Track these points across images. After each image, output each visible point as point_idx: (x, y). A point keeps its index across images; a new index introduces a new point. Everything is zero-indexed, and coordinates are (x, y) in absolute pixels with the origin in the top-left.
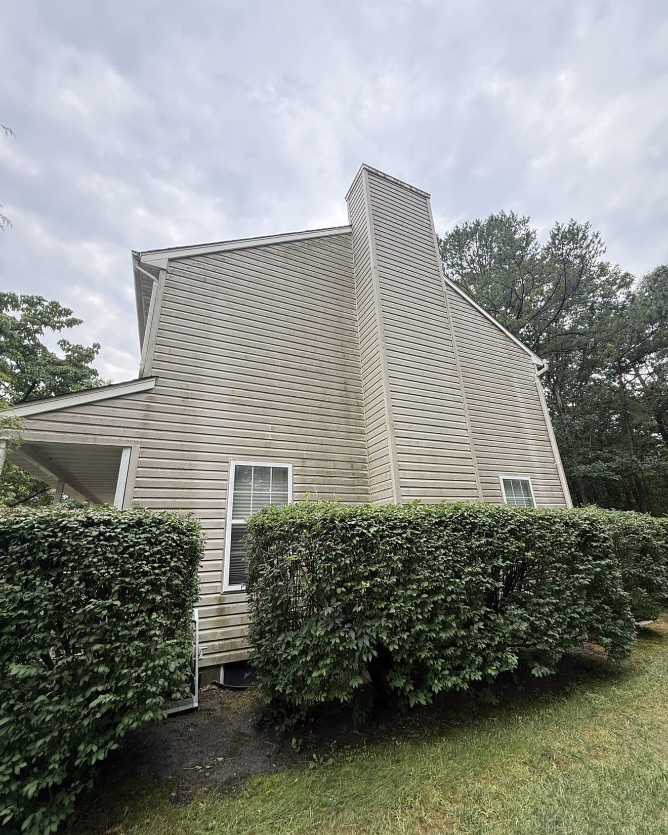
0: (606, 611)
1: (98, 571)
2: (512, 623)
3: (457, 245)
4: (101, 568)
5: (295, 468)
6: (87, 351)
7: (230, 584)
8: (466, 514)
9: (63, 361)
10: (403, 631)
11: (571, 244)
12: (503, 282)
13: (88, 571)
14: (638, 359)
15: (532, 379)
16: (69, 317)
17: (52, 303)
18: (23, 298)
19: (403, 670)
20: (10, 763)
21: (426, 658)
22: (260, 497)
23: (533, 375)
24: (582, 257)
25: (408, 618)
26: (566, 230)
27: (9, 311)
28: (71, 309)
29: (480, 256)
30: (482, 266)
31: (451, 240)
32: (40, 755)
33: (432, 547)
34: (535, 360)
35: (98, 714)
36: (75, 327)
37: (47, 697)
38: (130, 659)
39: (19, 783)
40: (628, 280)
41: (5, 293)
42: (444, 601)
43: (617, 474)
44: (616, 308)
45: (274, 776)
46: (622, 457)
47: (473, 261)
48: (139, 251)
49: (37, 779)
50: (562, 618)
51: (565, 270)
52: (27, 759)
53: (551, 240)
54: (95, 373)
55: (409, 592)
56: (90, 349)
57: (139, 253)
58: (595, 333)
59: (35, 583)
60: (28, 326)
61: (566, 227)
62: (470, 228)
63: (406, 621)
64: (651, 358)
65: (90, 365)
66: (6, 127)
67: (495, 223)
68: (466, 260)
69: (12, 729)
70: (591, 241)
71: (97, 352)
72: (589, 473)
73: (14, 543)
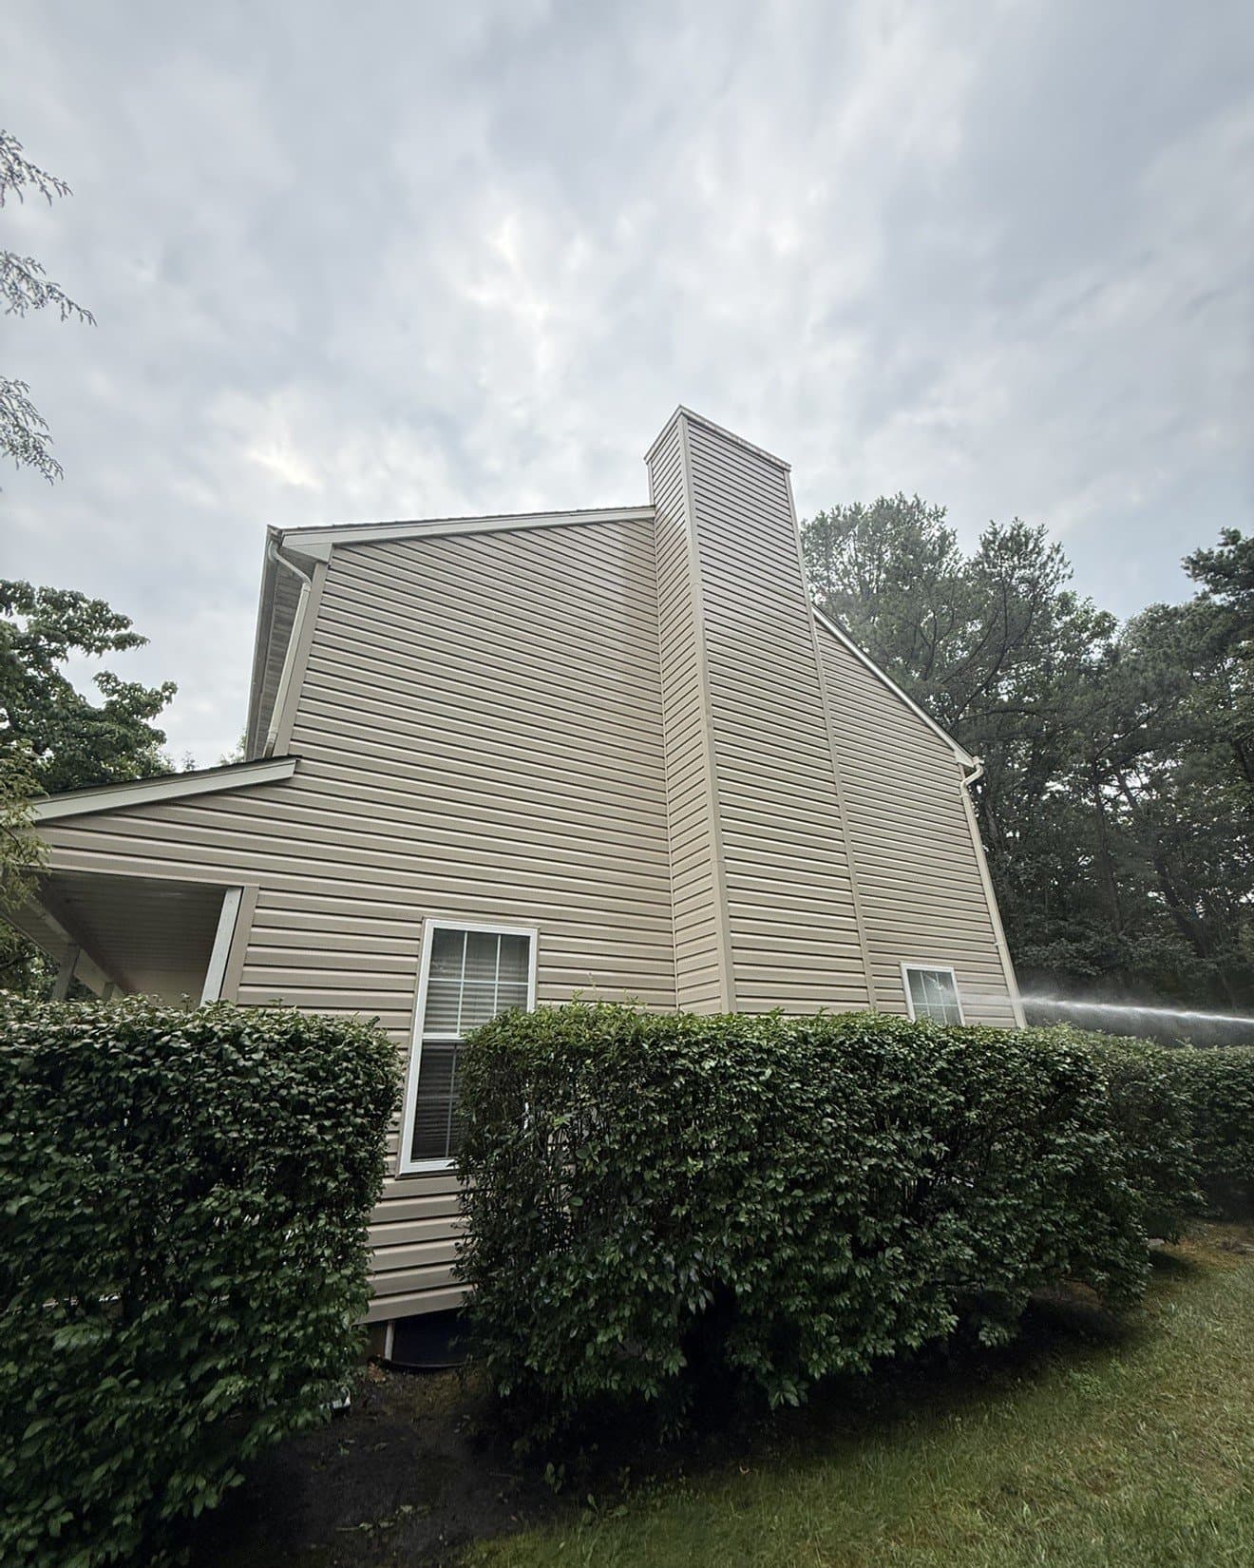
0: (1101, 1220)
1: (224, 1133)
2: (946, 1246)
3: (822, 544)
4: (229, 1128)
5: (542, 937)
6: (150, 695)
7: (414, 1158)
8: (866, 1040)
9: (100, 712)
10: (760, 1256)
11: (1016, 558)
12: (902, 615)
13: (206, 1134)
14: (1125, 760)
15: (956, 790)
16: (123, 631)
17: (96, 604)
18: (43, 593)
19: (754, 1331)
20: (40, 1514)
21: (799, 1312)
22: (476, 990)
23: (956, 783)
24: (1033, 583)
25: (768, 1233)
26: (1008, 535)
27: (12, 614)
28: (130, 618)
29: (862, 566)
30: (863, 584)
31: (811, 535)
32: (98, 1497)
33: (810, 1100)
34: (961, 757)
35: (211, 1413)
36: (130, 650)
37: (120, 1381)
38: (276, 1303)
39: (53, 1555)
40: (1107, 624)
41: (12, 581)
42: (832, 1202)
43: (1092, 964)
44: (1088, 671)
45: (518, 1538)
46: (1100, 933)
47: (846, 573)
48: (281, 528)
49: (86, 1547)
50: (1027, 1233)
51: (1005, 601)
52: (73, 1505)
53: (981, 550)
54: (159, 737)
55: (771, 1184)
56: (157, 693)
57: (281, 531)
58: (1053, 711)
59: (109, 1156)
60: (41, 643)
61: (1006, 531)
62: (845, 516)
63: (764, 1237)
64: (1145, 759)
65: (153, 723)
66: (82, 308)
67: (886, 511)
68: (836, 571)
69: (48, 1443)
70: (1049, 557)
71: (169, 699)
72: (1045, 960)
73: (72, 1075)
